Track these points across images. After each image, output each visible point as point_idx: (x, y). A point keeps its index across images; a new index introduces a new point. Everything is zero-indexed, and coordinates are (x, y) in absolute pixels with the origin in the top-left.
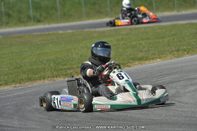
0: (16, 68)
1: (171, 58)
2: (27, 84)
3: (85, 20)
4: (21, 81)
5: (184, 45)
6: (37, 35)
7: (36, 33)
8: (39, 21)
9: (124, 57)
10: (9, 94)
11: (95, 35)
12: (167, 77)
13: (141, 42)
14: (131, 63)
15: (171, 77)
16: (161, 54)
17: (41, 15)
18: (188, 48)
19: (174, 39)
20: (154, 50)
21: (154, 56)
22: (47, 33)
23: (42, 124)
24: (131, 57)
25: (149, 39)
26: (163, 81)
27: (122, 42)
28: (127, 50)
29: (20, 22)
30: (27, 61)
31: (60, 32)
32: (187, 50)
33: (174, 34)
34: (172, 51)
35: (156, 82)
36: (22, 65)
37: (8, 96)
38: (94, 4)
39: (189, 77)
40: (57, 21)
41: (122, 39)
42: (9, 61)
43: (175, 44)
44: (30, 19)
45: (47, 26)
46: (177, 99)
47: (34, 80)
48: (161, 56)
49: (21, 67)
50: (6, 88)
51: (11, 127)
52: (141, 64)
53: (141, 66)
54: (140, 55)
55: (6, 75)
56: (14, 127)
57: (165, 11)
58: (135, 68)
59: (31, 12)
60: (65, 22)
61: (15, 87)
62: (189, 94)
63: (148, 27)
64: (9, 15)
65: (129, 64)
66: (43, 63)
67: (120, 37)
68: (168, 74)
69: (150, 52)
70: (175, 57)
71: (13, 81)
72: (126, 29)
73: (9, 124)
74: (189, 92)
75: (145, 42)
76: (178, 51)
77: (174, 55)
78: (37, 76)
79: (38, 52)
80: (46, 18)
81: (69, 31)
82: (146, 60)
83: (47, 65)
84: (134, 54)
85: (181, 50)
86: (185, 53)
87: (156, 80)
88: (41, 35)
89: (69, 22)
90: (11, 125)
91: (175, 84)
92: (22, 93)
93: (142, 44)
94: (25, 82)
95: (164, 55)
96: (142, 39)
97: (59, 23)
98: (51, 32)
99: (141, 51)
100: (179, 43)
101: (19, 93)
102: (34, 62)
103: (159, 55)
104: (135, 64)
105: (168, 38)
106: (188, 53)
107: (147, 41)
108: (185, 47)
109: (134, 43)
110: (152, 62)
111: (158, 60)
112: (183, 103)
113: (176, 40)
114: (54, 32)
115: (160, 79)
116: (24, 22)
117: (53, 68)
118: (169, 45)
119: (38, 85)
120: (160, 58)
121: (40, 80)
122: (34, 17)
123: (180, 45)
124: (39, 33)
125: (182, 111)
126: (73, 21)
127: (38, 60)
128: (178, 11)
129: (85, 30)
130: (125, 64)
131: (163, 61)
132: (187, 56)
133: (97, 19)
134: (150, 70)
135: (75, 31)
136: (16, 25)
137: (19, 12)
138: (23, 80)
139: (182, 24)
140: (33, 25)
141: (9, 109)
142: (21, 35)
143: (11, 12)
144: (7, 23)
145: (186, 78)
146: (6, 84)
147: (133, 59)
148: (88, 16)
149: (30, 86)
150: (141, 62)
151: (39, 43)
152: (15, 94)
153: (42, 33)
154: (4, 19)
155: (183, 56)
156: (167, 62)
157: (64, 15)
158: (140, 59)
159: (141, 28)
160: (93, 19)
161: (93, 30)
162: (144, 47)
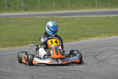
0: (11, 37)
1: (105, 37)
2: (17, 47)
3: (54, 11)
4: (14, 46)
5: (112, 30)
6: (25, 18)
7: (25, 17)
8: (27, 10)
9: (77, 35)
10: (6, 53)
11: (60, 21)
12: (102, 48)
13: (87, 26)
14: (80, 38)
15: (104, 48)
16: (99, 34)
17: (28, 6)
18: (115, 31)
19: (107, 26)
20: (95, 32)
21: (94, 35)
22: (31, 17)
23: (25, 72)
24: (81, 35)
25: (92, 24)
26: (99, 50)
27: (76, 26)
28: (78, 31)
29: (15, 9)
30: (18, 33)
31: (39, 17)
32: (115, 32)
33: (107, 23)
34: (106, 33)
35: (95, 51)
36: (15, 36)
37: (6, 54)
38: (60, 2)
39: (115, 49)
40: (38, 11)
41: (76, 23)
42: (7, 33)
43: (108, 28)
44: (21, 9)
45: (32, 13)
46: (107, 62)
47: (22, 45)
48: (99, 35)
49: (15, 37)
50: (5, 49)
51: (6, 73)
52: (86, 39)
53: (86, 40)
54: (86, 34)
55: (6, 41)
56: (8, 73)
57: (102, 8)
58: (83, 41)
59: (23, 4)
60: (42, 11)
61: (10, 49)
62: (114, 59)
63: (92, 18)
64: (9, 5)
65: (79, 39)
66: (28, 35)
67: (75, 22)
68: (102, 46)
69: (93, 32)
70: (107, 36)
71: (9, 45)
72: (79, 17)
73: (5, 71)
74: (114, 58)
75: (90, 26)
76: (109, 33)
77: (107, 35)
78: (24, 43)
79: (25, 29)
80: (31, 8)
81: (44, 17)
82: (89, 37)
83: (30, 37)
84: (83, 33)
85: (111, 32)
86: (113, 34)
87: (95, 49)
88: (27, 19)
89: (45, 11)
90: (7, 72)
91: (106, 52)
92: (14, 53)
93: (87, 27)
94: (17, 46)
95: (100, 35)
96: (88, 24)
97: (38, 12)
98: (33, 17)
99: (87, 32)
100: (110, 28)
101: (12, 53)
102: (23, 34)
103: (98, 34)
104: (83, 39)
105: (104, 25)
106: (115, 34)
107: (91, 26)
108: (113, 31)
109: (83, 26)
110: (93, 38)
111: (97, 37)
112: (110, 64)
113: (108, 26)
114: (35, 17)
115: (97, 49)
116: (17, 10)
117: (34, 38)
118: (104, 29)
119: (24, 48)
120: (98, 36)
121: (26, 45)
122: (24, 7)
123: (111, 29)
124: (26, 17)
125: (109, 69)
126: (47, 11)
127: (25, 34)
128: (111, 9)
129: (54, 17)
130: (77, 39)
131: (100, 38)
132: (114, 36)
133: (62, 11)
134: (91, 43)
135: (48, 17)
136: (13, 11)
137: (15, 4)
138: (15, 45)
139: (112, 17)
140: (23, 12)
141: (6, 62)
142: (16, 17)
143: (10, 3)
144: (8, 10)
145: (113, 49)
146: (5, 47)
147: (82, 36)
148: (56, 8)
149: (19, 49)
150: (86, 38)
151: (26, 23)
152: (10, 53)
153: (28, 17)
154: (6, 7)
155: (112, 36)
156: (102, 39)
157: (42, 7)
158: (86, 36)
159: (88, 18)
160: (59, 10)
161: (59, 17)
162: (89, 29)
